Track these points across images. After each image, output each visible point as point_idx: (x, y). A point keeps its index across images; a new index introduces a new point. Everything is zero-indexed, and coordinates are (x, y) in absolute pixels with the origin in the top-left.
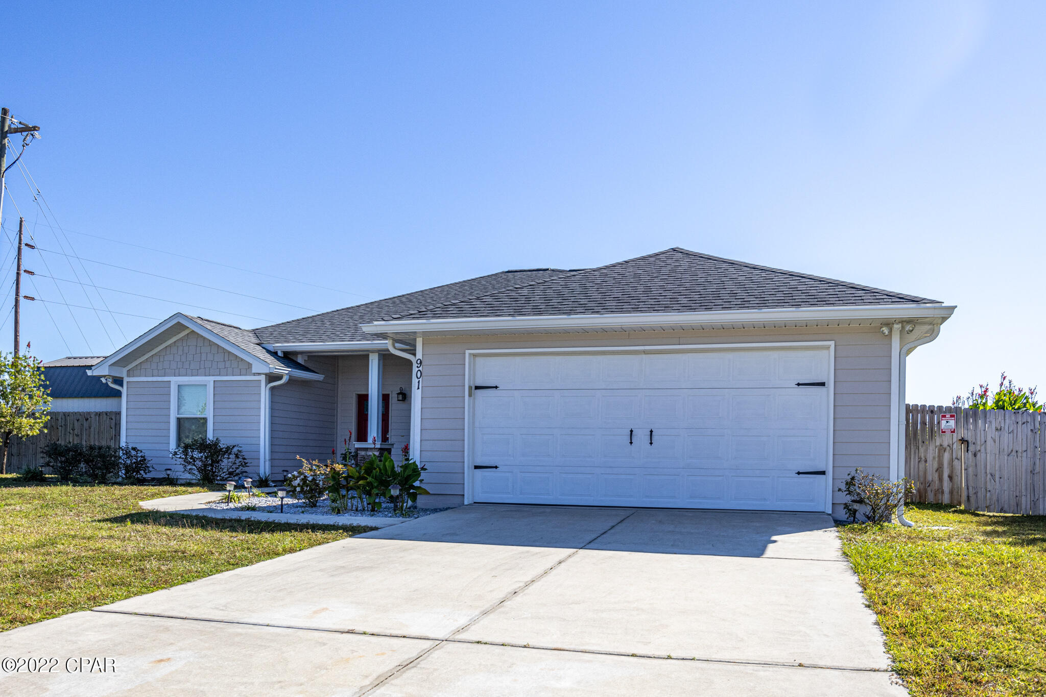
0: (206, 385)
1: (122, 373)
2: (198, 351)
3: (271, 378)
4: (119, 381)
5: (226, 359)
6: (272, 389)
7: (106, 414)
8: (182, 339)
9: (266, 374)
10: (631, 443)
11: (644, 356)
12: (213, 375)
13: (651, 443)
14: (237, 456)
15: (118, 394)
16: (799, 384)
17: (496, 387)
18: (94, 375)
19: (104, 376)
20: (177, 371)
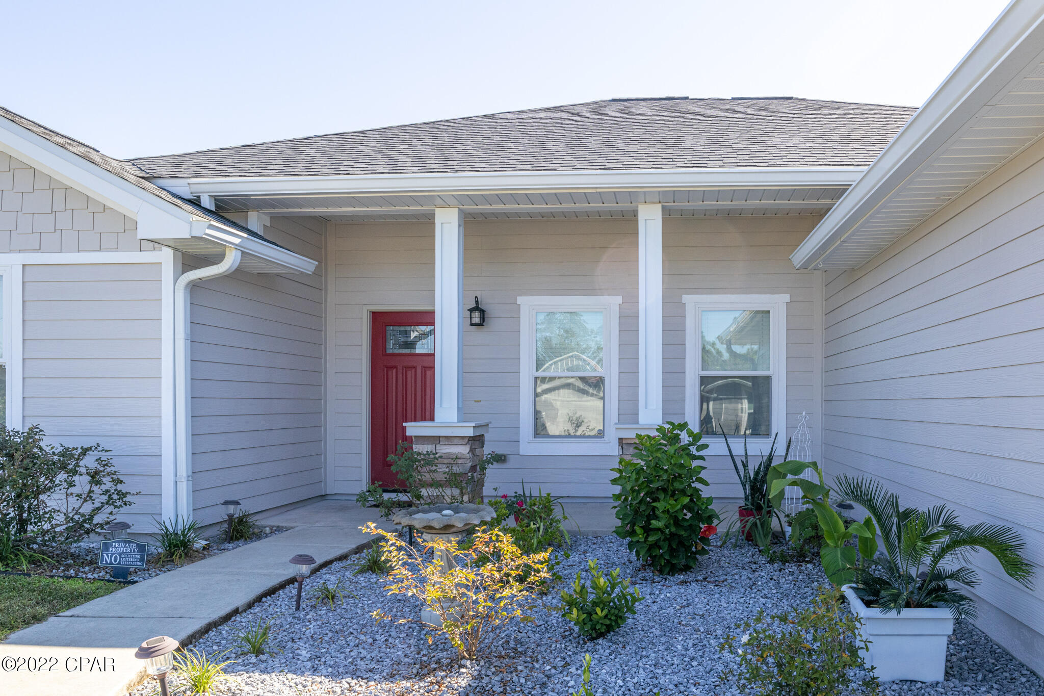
6: (194, 287)
9: (176, 247)
12: (20, 251)
14: (95, 478)
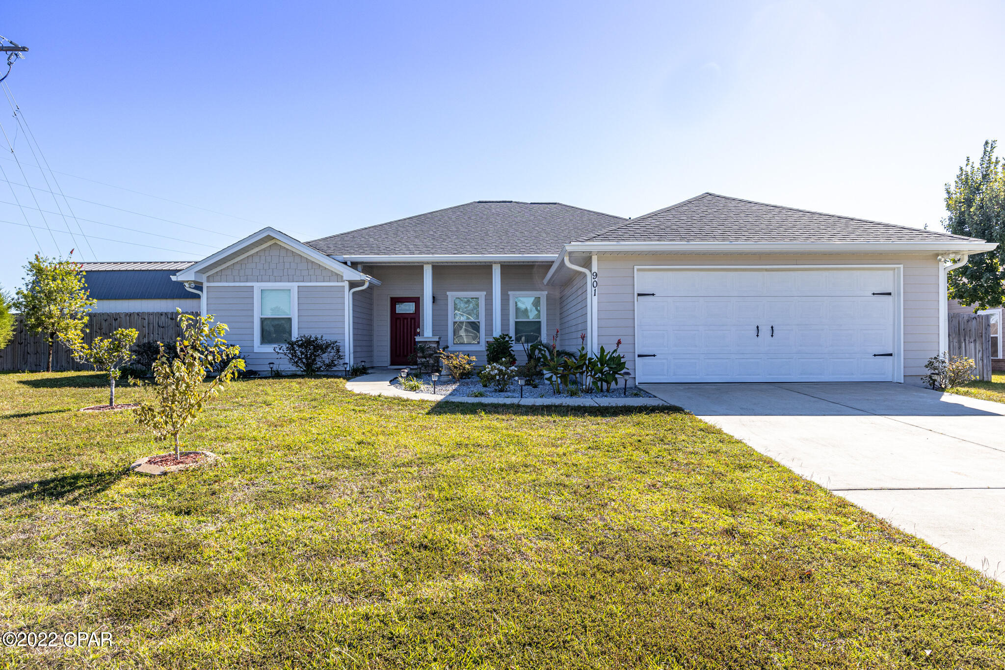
0: (290, 290)
1: (203, 278)
2: (281, 261)
3: (353, 284)
4: (199, 287)
5: (310, 267)
6: (354, 293)
7: (138, 315)
8: (264, 250)
9: (349, 281)
10: (758, 336)
11: (766, 273)
12: (297, 282)
13: (772, 336)
15: (198, 297)
16: (874, 294)
17: (653, 295)
18: (179, 280)
19: (187, 281)
20: (260, 278)
